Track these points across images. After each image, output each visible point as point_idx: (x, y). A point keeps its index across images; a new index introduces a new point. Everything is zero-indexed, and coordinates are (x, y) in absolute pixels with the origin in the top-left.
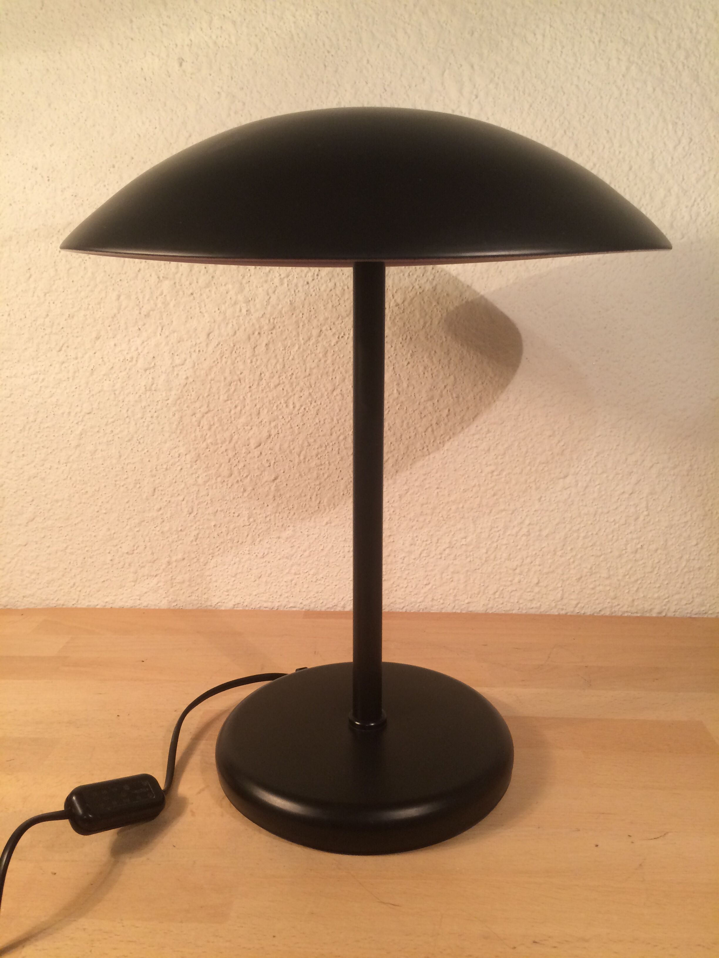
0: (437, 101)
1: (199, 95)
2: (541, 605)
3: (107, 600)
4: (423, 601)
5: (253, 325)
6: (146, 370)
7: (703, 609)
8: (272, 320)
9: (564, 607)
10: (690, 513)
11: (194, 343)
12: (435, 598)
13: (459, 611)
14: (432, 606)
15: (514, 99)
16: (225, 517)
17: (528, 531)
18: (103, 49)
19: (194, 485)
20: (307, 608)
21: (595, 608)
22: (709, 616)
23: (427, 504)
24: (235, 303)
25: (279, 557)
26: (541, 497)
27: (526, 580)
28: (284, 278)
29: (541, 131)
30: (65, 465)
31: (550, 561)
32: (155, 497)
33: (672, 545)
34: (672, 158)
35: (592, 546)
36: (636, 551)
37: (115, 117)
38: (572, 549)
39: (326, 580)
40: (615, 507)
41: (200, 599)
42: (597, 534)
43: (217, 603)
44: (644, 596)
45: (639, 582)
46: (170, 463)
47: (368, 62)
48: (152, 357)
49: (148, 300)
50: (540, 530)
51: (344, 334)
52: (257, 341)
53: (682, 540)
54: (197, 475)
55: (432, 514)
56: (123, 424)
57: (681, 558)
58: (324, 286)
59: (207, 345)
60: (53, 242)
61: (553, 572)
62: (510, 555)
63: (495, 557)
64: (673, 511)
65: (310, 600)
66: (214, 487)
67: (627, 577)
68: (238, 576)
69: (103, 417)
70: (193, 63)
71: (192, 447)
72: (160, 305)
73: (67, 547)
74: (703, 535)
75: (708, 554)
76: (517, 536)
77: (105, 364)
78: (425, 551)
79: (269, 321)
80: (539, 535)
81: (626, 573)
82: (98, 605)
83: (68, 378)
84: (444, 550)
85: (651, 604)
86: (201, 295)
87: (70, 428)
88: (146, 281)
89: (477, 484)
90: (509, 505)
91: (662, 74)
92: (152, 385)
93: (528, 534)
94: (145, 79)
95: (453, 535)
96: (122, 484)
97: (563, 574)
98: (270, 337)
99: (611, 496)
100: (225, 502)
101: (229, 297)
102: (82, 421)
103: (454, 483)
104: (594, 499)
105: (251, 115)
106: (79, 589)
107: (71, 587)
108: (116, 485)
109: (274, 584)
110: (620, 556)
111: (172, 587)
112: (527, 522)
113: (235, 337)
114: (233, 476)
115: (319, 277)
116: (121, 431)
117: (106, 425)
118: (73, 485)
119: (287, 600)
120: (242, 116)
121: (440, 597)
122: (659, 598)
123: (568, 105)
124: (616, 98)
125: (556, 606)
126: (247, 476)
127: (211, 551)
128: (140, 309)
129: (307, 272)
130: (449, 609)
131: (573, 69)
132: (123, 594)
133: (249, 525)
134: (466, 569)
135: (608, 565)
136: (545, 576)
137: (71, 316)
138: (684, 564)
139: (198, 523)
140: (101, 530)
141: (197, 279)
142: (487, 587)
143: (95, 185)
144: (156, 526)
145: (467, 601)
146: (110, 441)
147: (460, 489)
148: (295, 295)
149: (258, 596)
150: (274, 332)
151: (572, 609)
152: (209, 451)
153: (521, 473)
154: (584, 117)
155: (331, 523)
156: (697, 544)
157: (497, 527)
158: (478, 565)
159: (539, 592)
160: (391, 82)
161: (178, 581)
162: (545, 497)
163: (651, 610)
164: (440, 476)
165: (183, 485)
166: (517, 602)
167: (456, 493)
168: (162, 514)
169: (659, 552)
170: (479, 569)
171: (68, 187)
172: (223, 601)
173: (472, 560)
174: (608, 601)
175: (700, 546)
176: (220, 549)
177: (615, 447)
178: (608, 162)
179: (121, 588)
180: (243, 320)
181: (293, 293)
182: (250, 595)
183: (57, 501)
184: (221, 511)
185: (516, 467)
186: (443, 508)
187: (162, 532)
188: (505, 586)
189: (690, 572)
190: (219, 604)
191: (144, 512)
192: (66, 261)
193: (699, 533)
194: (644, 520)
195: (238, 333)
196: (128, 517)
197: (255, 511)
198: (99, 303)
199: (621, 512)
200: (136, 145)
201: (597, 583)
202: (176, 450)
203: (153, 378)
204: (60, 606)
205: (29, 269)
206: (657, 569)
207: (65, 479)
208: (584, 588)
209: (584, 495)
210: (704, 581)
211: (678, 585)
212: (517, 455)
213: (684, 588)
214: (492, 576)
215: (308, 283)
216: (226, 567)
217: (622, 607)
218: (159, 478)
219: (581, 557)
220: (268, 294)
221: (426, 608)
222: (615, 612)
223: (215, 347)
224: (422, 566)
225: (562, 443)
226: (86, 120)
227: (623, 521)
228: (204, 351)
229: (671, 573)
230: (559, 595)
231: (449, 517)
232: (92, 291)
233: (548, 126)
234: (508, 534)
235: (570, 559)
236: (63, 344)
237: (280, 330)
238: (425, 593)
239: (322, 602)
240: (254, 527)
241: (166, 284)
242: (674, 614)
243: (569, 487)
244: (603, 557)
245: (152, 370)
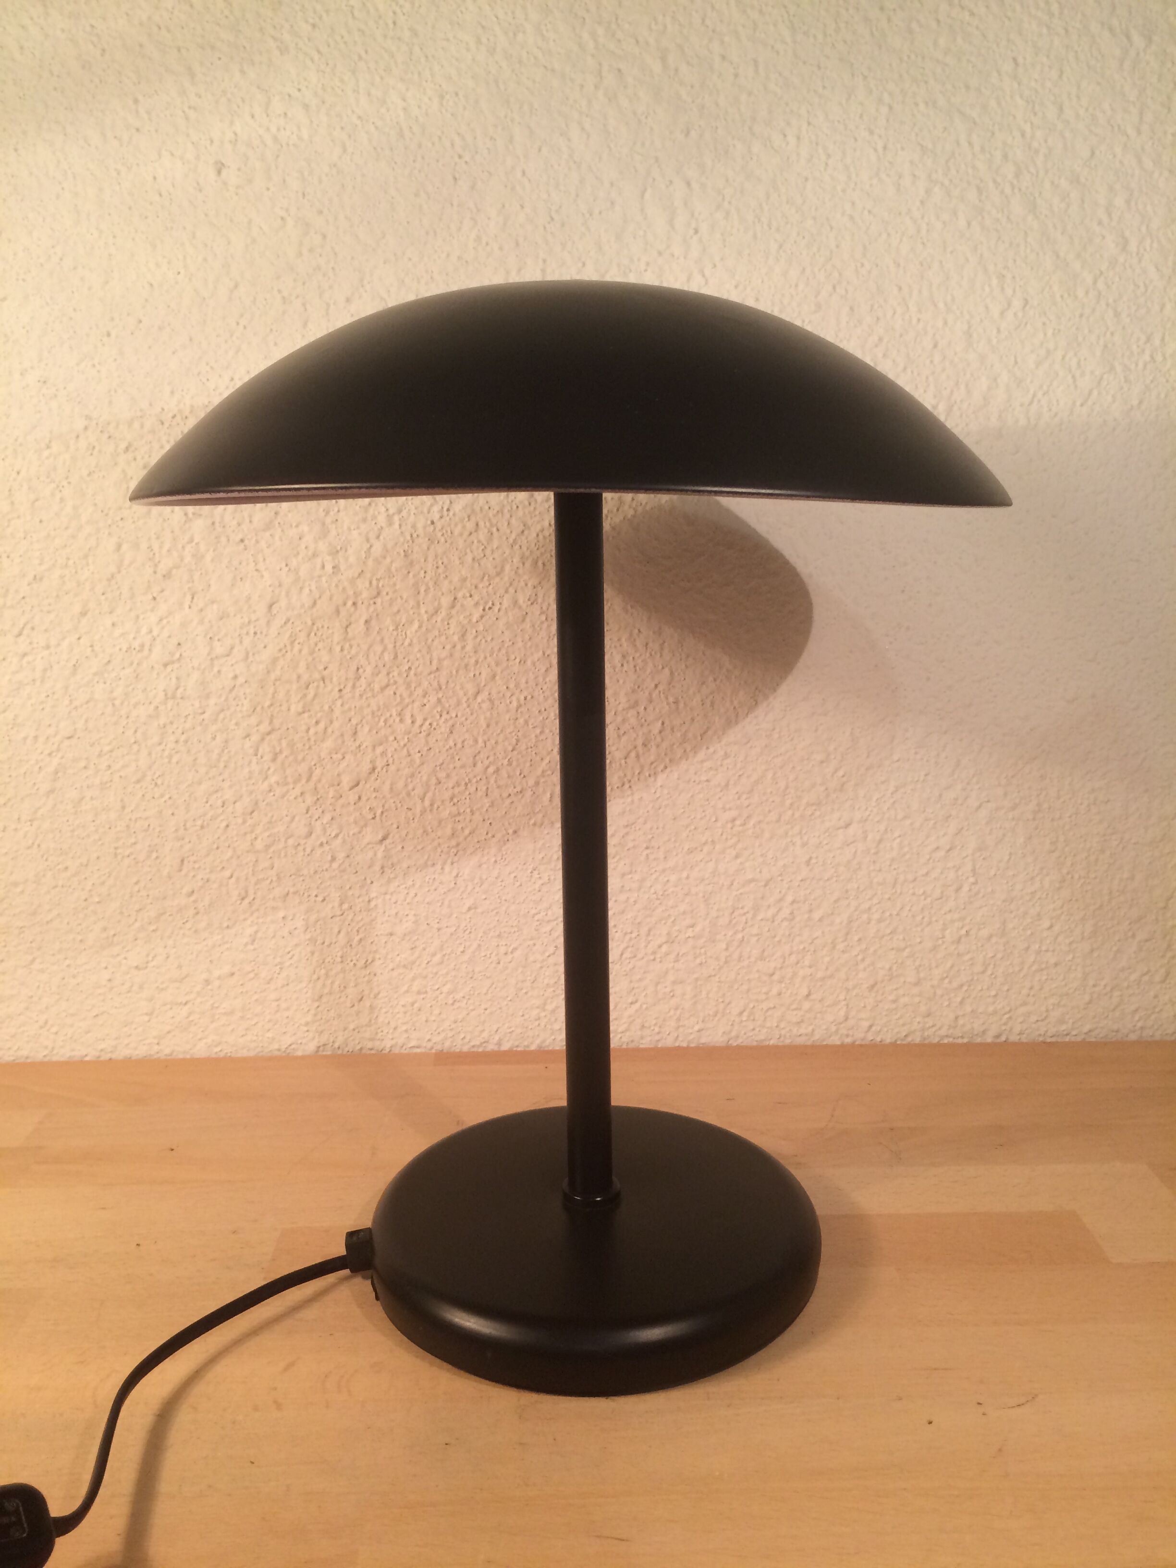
0: (635, 238)
1: (250, 222)
2: (813, 1030)
3: (102, 1046)
4: (627, 1030)
5: (344, 589)
6: (165, 665)
7: (1064, 1027)
8: (374, 582)
9: (851, 1033)
10: (1038, 878)
11: (247, 620)
12: (647, 1025)
13: (684, 1045)
14: (642, 1038)
15: (755, 237)
16: (300, 903)
17: (792, 913)
18: (89, 145)
19: (248, 852)
20: (439, 1047)
21: (898, 1033)
22: (1073, 1039)
23: (630, 873)
24: (315, 555)
25: (391, 966)
26: (811, 858)
27: (789, 992)
28: (394, 514)
29: (797, 285)
30: (29, 823)
31: (827, 959)
32: (183, 873)
33: (1014, 928)
34: (999, 331)
35: (891, 933)
36: (959, 941)
37: (110, 255)
38: (860, 940)
39: (471, 1001)
40: (925, 871)
41: (260, 1038)
42: (898, 915)
43: (290, 1045)
44: (972, 1011)
45: (965, 988)
46: (208, 817)
47: (524, 173)
48: (177, 643)
49: (168, 551)
50: (810, 911)
51: (493, 604)
52: (351, 616)
53: (1029, 920)
54: (254, 836)
55: (640, 888)
56: (127, 754)
57: (1028, 948)
58: (459, 527)
59: (268, 623)
61: (831, 976)
62: (764, 951)
63: (740, 957)
64: (1014, 875)
65: (443, 1035)
66: (283, 854)
67: (946, 981)
68: (324, 1000)
69: (94, 744)
70: (239, 169)
71: (244, 789)
72: (188, 559)
73: (33, 961)
74: (1059, 912)
75: (1067, 941)
76: (773, 921)
77: (96, 656)
78: (629, 950)
79: (371, 583)
80: (809, 919)
81: (945, 975)
82: (86, 1055)
83: (34, 680)
84: (660, 946)
85: (983, 1024)
86: (257, 542)
87: (37, 762)
88: (164, 520)
89: (710, 840)
90: (760, 872)
91: (980, 201)
92: (177, 689)
93: (792, 916)
94: (160, 195)
95: (673, 922)
96: (127, 853)
97: (847, 979)
98: (371, 609)
99: (918, 854)
100: (301, 878)
101: (303, 546)
102: (58, 750)
103: (673, 840)
104: (893, 860)
105: (335, 254)
106: (54, 1030)
107: (41, 1027)
108: (116, 855)
109: (384, 1010)
110: (935, 948)
111: (212, 1022)
112: (790, 898)
113: (315, 610)
114: (314, 836)
115: (451, 513)
116: (125, 766)
117: (100, 755)
118: (42, 856)
119: (405, 1036)
120: (320, 255)
121: (654, 1022)
122: (995, 1012)
123: (837, 246)
124: (911, 237)
125: (837, 1031)
126: (337, 836)
127: (278, 960)
128: (156, 566)
129: (432, 505)
130: (669, 1042)
131: (844, 191)
132: (130, 1035)
133: (342, 915)
134: (695, 976)
135: (917, 963)
136: (819, 984)
137: (38, 577)
138: (1032, 959)
139: (256, 914)
140: (91, 931)
141: (250, 516)
142: (729, 1003)
143: (78, 364)
144: (184, 921)
145: (697, 1028)
146: (106, 783)
147: (683, 849)
148: (413, 542)
149: (357, 1031)
150: (379, 600)
151: (862, 1035)
152: (274, 795)
153: (778, 821)
154: (863, 265)
155: (476, 908)
156: (1051, 927)
157: (742, 908)
158: (714, 969)
159: (810, 1010)
160: (560, 207)
161: (223, 1011)
162: (817, 857)
163: (984, 1032)
164: (651, 829)
165: (230, 853)
166: (777, 1026)
167: (677, 855)
168: (195, 901)
169: (994, 940)
170: (715, 976)
171: (32, 368)
172: (299, 1042)
173: (704, 961)
174: (918, 1019)
175: (1057, 928)
176: (293, 955)
177: (922, 778)
178: (901, 336)
179: (126, 1026)
180: (326, 582)
181: (409, 538)
182: (345, 1029)
183: (16, 884)
184: (295, 893)
185: (770, 811)
186: (656, 879)
187: (196, 931)
188: (757, 1001)
189: (1042, 970)
190: (293, 1046)
191: (165, 898)
192: (29, 488)
193: (1054, 910)
194: (970, 890)
195: (319, 602)
196: (137, 907)
197: (350, 893)
198: (86, 557)
199: (935, 879)
200: (146, 300)
201: (901, 992)
202: (219, 794)
203: (178, 678)
204: (22, 1060)
206: (992, 966)
207: (29, 848)
208: (881, 1001)
209: (876, 853)
210: (1063, 983)
211: (1025, 991)
212: (771, 792)
213: (1033, 996)
214: (736, 987)
215: (433, 523)
216: (304, 984)
217: (940, 1029)
218: (190, 842)
219: (875, 951)
220: (368, 540)
221: (632, 1041)
222: (929, 1036)
223: (282, 627)
224: (625, 973)
225: (841, 773)
226: (61, 259)
227: (937, 893)
228: (264, 633)
229: (1013, 973)
230: (842, 1013)
231: (666, 893)
232: (74, 537)
233: (808, 279)
234: (759, 918)
235: (858, 954)
236: (25, 625)
237: (388, 598)
238: (630, 1016)
239: (464, 1038)
240: (350, 918)
242: (1018, 1037)
243: (853, 842)
244: (907, 950)
245: (176, 665)
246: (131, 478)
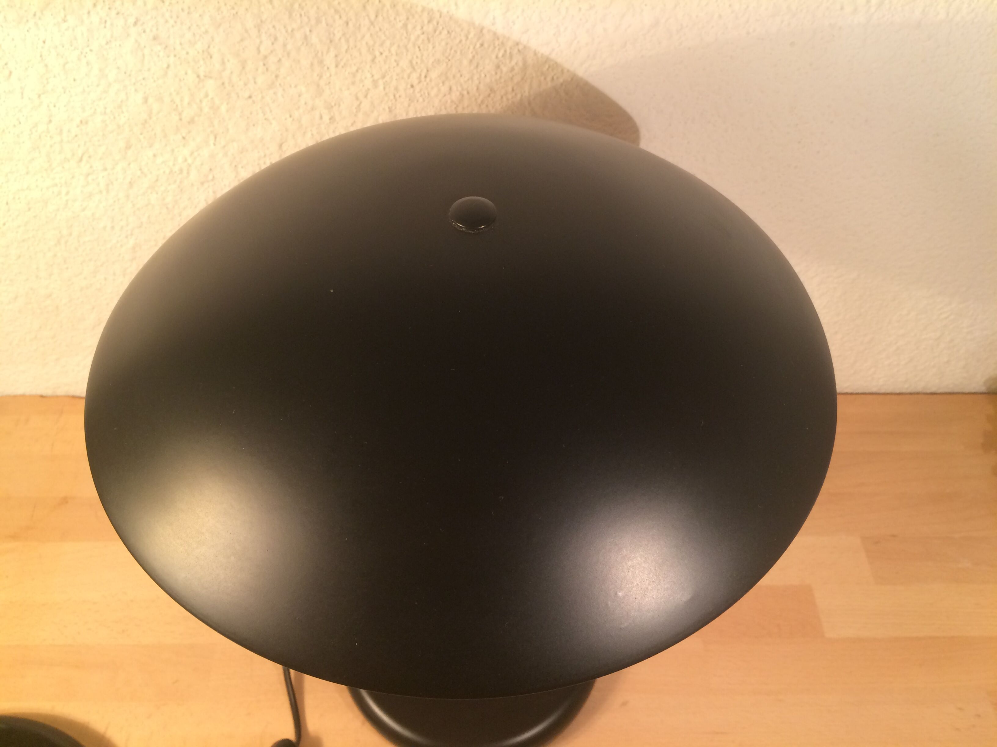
6: (202, 183)
24: (313, 109)
49: (189, 104)
58: (435, 90)
60: (30, 28)
72: (206, 110)
77: (146, 176)
83: (101, 191)
86: (263, 98)
88: (180, 80)
101: (303, 102)
102: (132, 234)
115: (428, 79)
128: (180, 114)
137: (84, 121)
141: (254, 79)
180: (324, 128)
181: (392, 97)
192: (57, 54)
198: (120, 107)
205: (6, 64)
215: (412, 86)
220: (357, 99)
232: (106, 92)
236: (83, 155)
241: (210, 85)
245: (211, 184)
246: (145, 47)
